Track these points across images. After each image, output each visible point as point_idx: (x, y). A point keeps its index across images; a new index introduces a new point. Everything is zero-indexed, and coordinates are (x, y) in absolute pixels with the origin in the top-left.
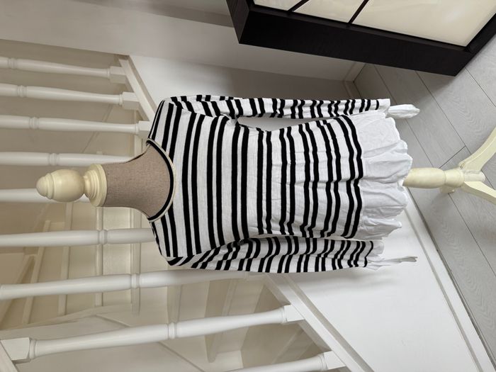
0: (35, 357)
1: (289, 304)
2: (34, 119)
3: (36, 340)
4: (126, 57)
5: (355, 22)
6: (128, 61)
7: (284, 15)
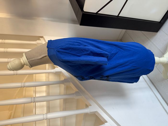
1: (107, 122)
2: (10, 59)
4: (42, 37)
5: (120, 15)
7: (95, 14)
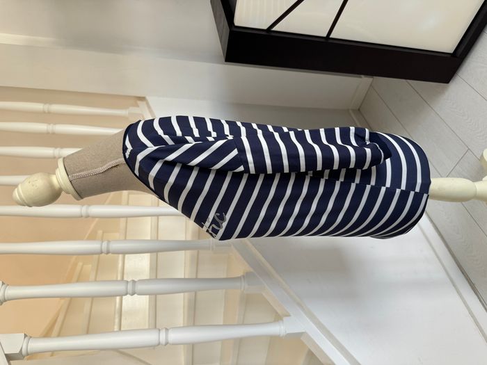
0: (28, 354)
3: (31, 337)
4: (142, 99)
6: (144, 103)
7: (264, 33)
